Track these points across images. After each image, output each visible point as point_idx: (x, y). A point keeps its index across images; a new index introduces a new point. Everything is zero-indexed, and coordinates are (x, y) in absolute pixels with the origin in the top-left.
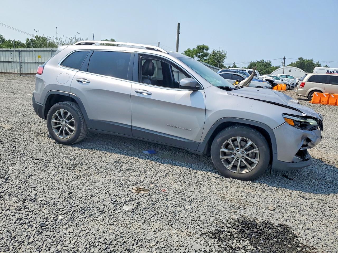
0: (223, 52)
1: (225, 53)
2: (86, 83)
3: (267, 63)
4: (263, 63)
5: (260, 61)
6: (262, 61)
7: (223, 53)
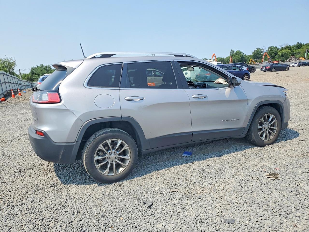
0: (11, 59)
1: (13, 60)
2: (139, 100)
3: (46, 67)
4: (43, 67)
5: (40, 66)
6: (42, 66)
7: (12, 61)
